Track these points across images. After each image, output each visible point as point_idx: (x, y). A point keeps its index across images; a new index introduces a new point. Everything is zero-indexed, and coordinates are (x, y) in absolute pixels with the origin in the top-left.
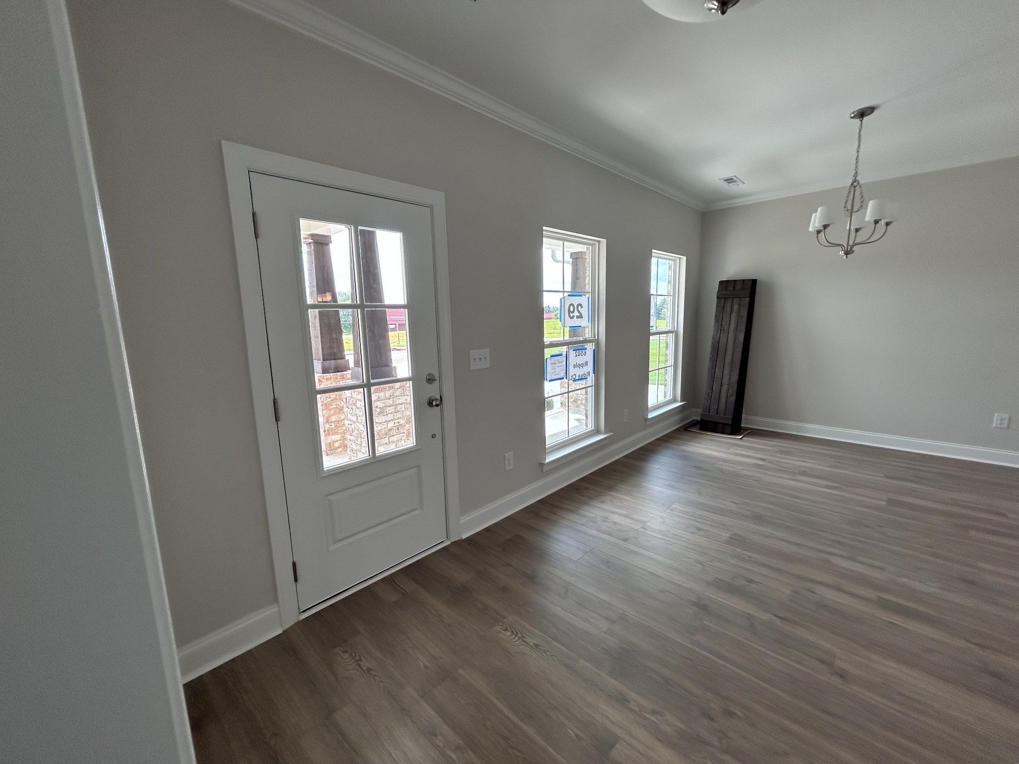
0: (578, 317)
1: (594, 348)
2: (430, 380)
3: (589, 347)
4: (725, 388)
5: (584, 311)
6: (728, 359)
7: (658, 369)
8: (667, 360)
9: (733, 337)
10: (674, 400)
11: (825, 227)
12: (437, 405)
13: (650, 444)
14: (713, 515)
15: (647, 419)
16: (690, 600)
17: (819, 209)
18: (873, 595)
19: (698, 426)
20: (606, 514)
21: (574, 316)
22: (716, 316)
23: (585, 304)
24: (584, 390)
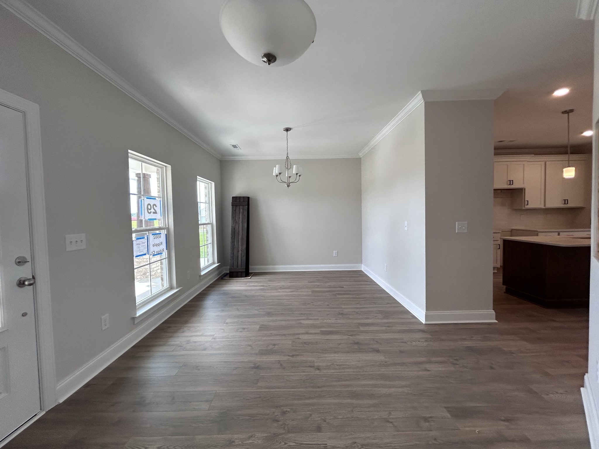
0: (154, 213)
1: (166, 233)
2: (21, 262)
3: (163, 232)
4: (240, 252)
5: (158, 209)
6: (240, 237)
7: (204, 245)
8: (208, 240)
9: (241, 226)
10: (214, 263)
11: (280, 174)
12: (30, 285)
13: (203, 291)
14: (249, 319)
15: (200, 276)
16: (251, 367)
17: (277, 166)
18: (318, 331)
19: (228, 276)
20: (188, 339)
21: (151, 212)
22: (232, 215)
23: (158, 204)
24: (159, 262)
